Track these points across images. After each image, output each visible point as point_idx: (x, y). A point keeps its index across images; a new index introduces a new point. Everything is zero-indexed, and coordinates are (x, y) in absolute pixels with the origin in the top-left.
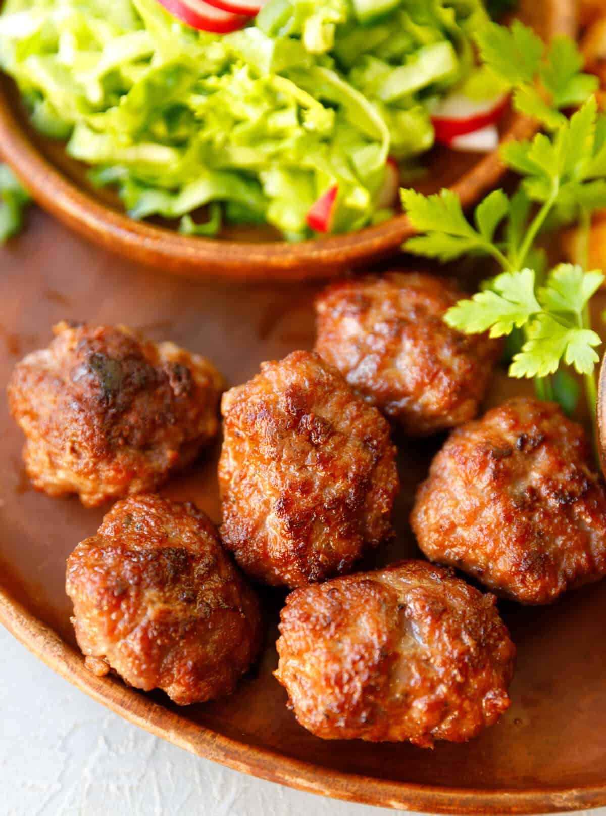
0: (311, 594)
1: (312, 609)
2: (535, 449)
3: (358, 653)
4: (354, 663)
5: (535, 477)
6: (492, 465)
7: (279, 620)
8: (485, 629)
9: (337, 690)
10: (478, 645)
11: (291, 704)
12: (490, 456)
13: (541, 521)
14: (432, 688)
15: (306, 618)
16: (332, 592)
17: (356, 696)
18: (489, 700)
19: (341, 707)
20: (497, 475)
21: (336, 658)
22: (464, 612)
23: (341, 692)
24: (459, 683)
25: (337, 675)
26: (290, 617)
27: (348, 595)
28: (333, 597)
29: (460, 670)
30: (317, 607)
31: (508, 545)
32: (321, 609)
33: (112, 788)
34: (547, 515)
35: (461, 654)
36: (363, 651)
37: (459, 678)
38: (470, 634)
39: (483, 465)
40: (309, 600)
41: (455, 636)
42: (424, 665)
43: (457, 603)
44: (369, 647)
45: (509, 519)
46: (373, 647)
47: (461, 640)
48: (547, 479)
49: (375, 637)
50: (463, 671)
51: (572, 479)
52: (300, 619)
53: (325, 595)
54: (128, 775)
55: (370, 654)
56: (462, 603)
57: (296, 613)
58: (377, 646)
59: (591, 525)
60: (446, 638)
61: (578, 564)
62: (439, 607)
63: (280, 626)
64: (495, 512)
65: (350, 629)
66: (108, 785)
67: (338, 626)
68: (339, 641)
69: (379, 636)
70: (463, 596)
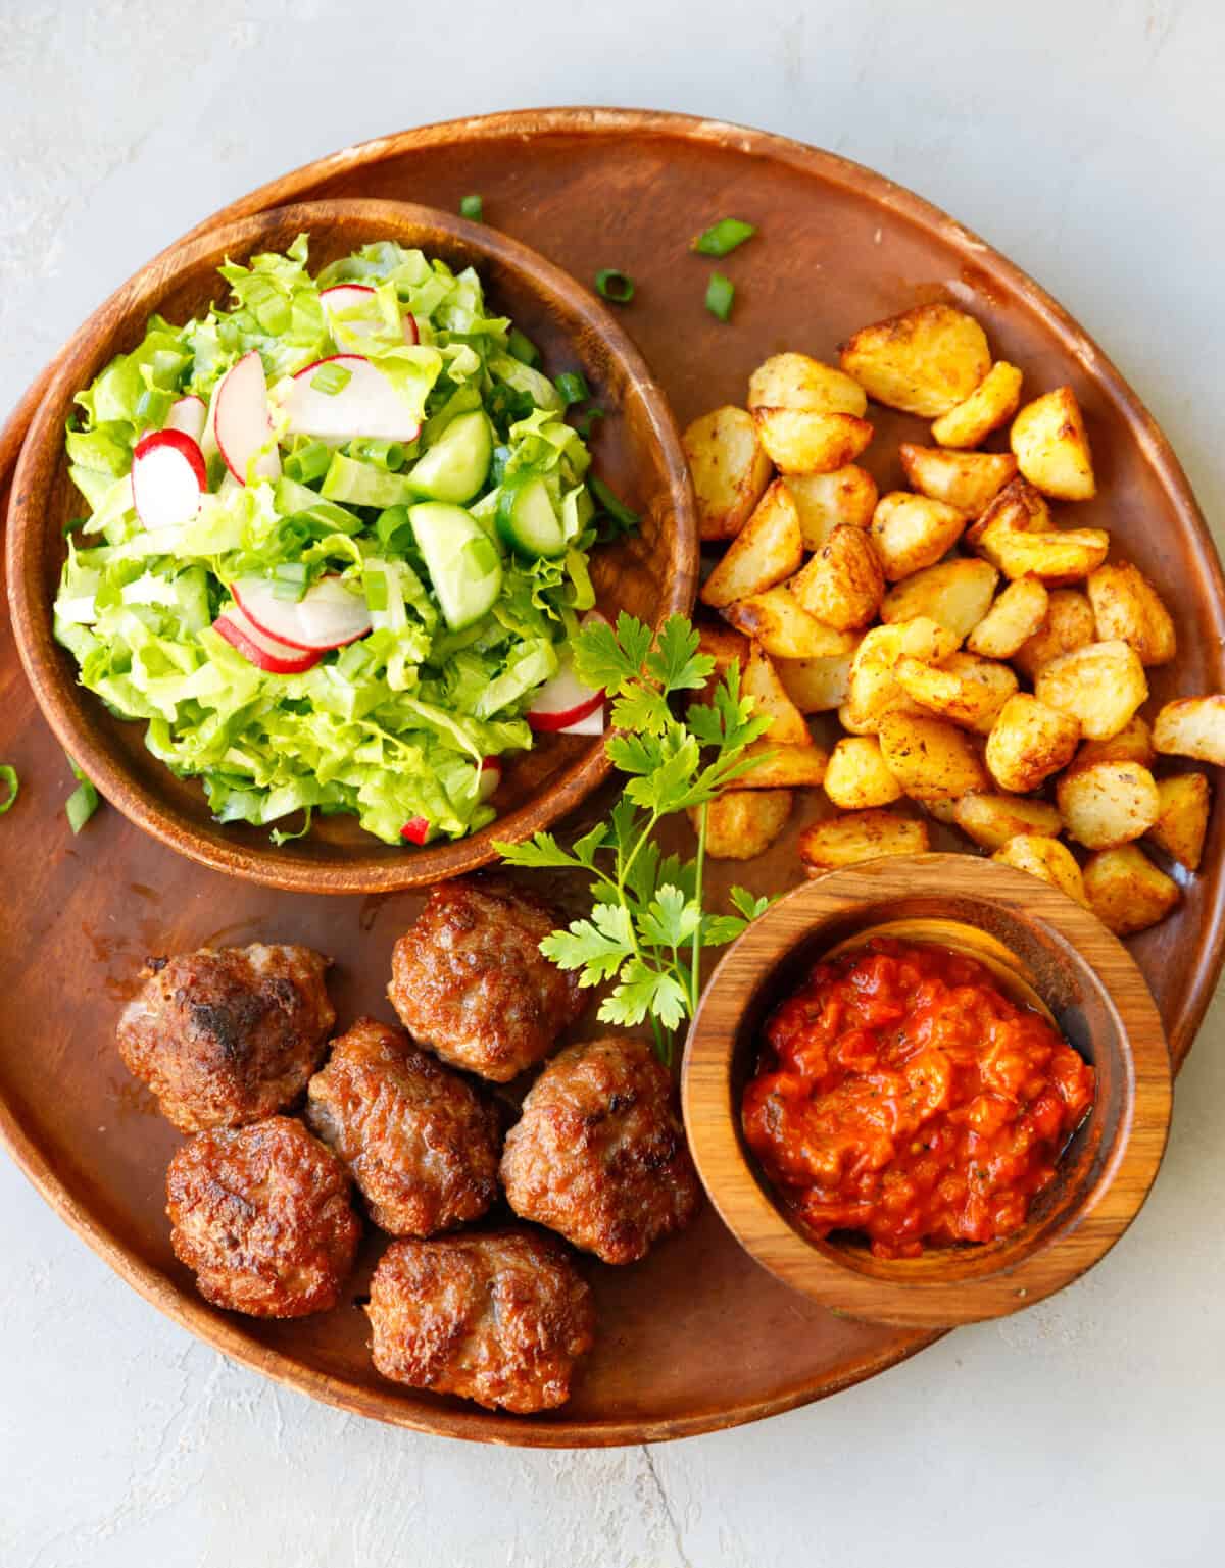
0: (410, 1252)
1: (406, 1267)
2: (628, 1110)
3: (436, 1323)
4: (430, 1332)
5: (626, 1141)
6: (586, 1131)
7: (376, 1268)
8: (562, 1325)
9: (409, 1352)
10: (550, 1340)
11: (371, 1343)
12: (584, 1123)
13: (630, 1188)
14: (498, 1368)
15: (398, 1276)
16: (430, 1255)
17: (425, 1361)
18: (549, 1389)
19: (409, 1367)
20: (590, 1142)
21: (415, 1320)
22: (547, 1305)
23: (412, 1355)
24: (523, 1371)
25: (411, 1338)
26: (385, 1269)
27: (444, 1263)
28: (429, 1261)
29: (526, 1360)
30: (411, 1268)
31: (597, 1214)
32: (415, 1270)
33: (233, 1405)
34: (635, 1181)
35: (531, 1346)
36: (440, 1322)
37: (523, 1366)
38: (546, 1327)
39: (578, 1132)
40: (407, 1258)
41: (530, 1327)
42: (495, 1347)
43: (544, 1293)
44: (446, 1320)
45: (599, 1187)
46: (451, 1321)
47: (536, 1331)
48: (636, 1142)
49: (455, 1312)
50: (529, 1359)
51: (662, 1142)
52: (392, 1277)
53: (422, 1257)
54: (248, 1392)
55: (446, 1328)
56: (549, 1295)
57: (392, 1268)
58: (455, 1322)
59: (676, 1185)
60: (521, 1325)
61: (662, 1225)
62: (527, 1295)
63: (375, 1274)
64: (587, 1180)
65: (435, 1298)
66: (229, 1403)
67: (425, 1293)
68: (422, 1307)
69: (459, 1313)
70: (552, 1287)
